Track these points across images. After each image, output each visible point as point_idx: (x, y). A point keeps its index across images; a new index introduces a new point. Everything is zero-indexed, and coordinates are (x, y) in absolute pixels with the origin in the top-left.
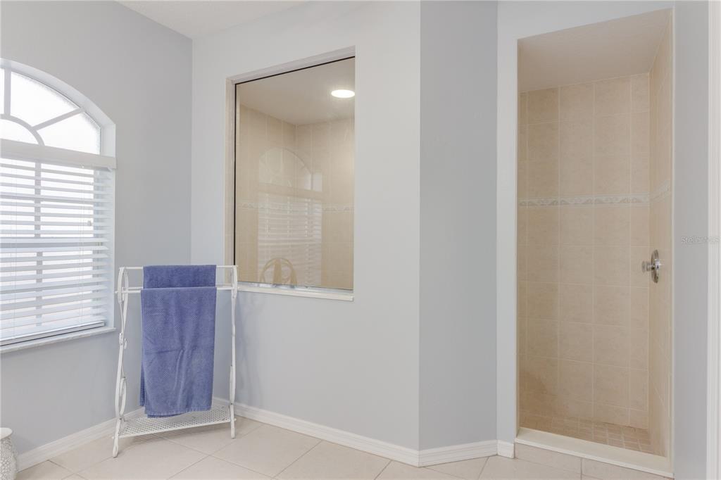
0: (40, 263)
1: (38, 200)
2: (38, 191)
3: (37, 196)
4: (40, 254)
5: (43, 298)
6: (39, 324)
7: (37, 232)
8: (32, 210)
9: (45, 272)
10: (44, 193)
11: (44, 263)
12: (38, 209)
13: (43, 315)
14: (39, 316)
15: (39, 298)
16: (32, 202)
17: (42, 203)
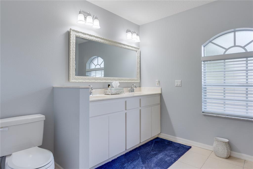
0: (247, 92)
1: (247, 71)
2: (247, 68)
3: (247, 69)
4: (247, 89)
5: (248, 104)
6: (247, 113)
7: (247, 81)
8: (245, 74)
9: (249, 95)
10: (249, 68)
11: (249, 92)
12: (247, 74)
13: (249, 110)
14: (247, 110)
15: (247, 104)
16: (245, 71)
17: (248, 71)
